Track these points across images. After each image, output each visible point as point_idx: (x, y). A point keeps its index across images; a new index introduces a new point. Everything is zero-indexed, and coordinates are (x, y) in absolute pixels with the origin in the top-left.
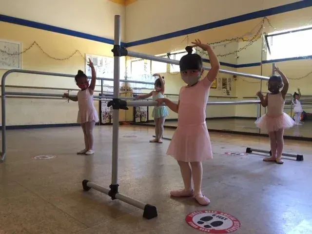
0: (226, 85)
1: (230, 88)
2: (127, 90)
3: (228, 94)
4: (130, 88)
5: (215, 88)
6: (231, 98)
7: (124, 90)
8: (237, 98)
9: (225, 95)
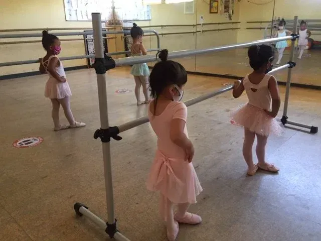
0: (229, 8)
1: (233, 11)
2: (116, 24)
3: (231, 19)
4: (119, 21)
5: (217, 13)
6: (233, 23)
7: (113, 24)
8: (240, 22)
9: (228, 20)
